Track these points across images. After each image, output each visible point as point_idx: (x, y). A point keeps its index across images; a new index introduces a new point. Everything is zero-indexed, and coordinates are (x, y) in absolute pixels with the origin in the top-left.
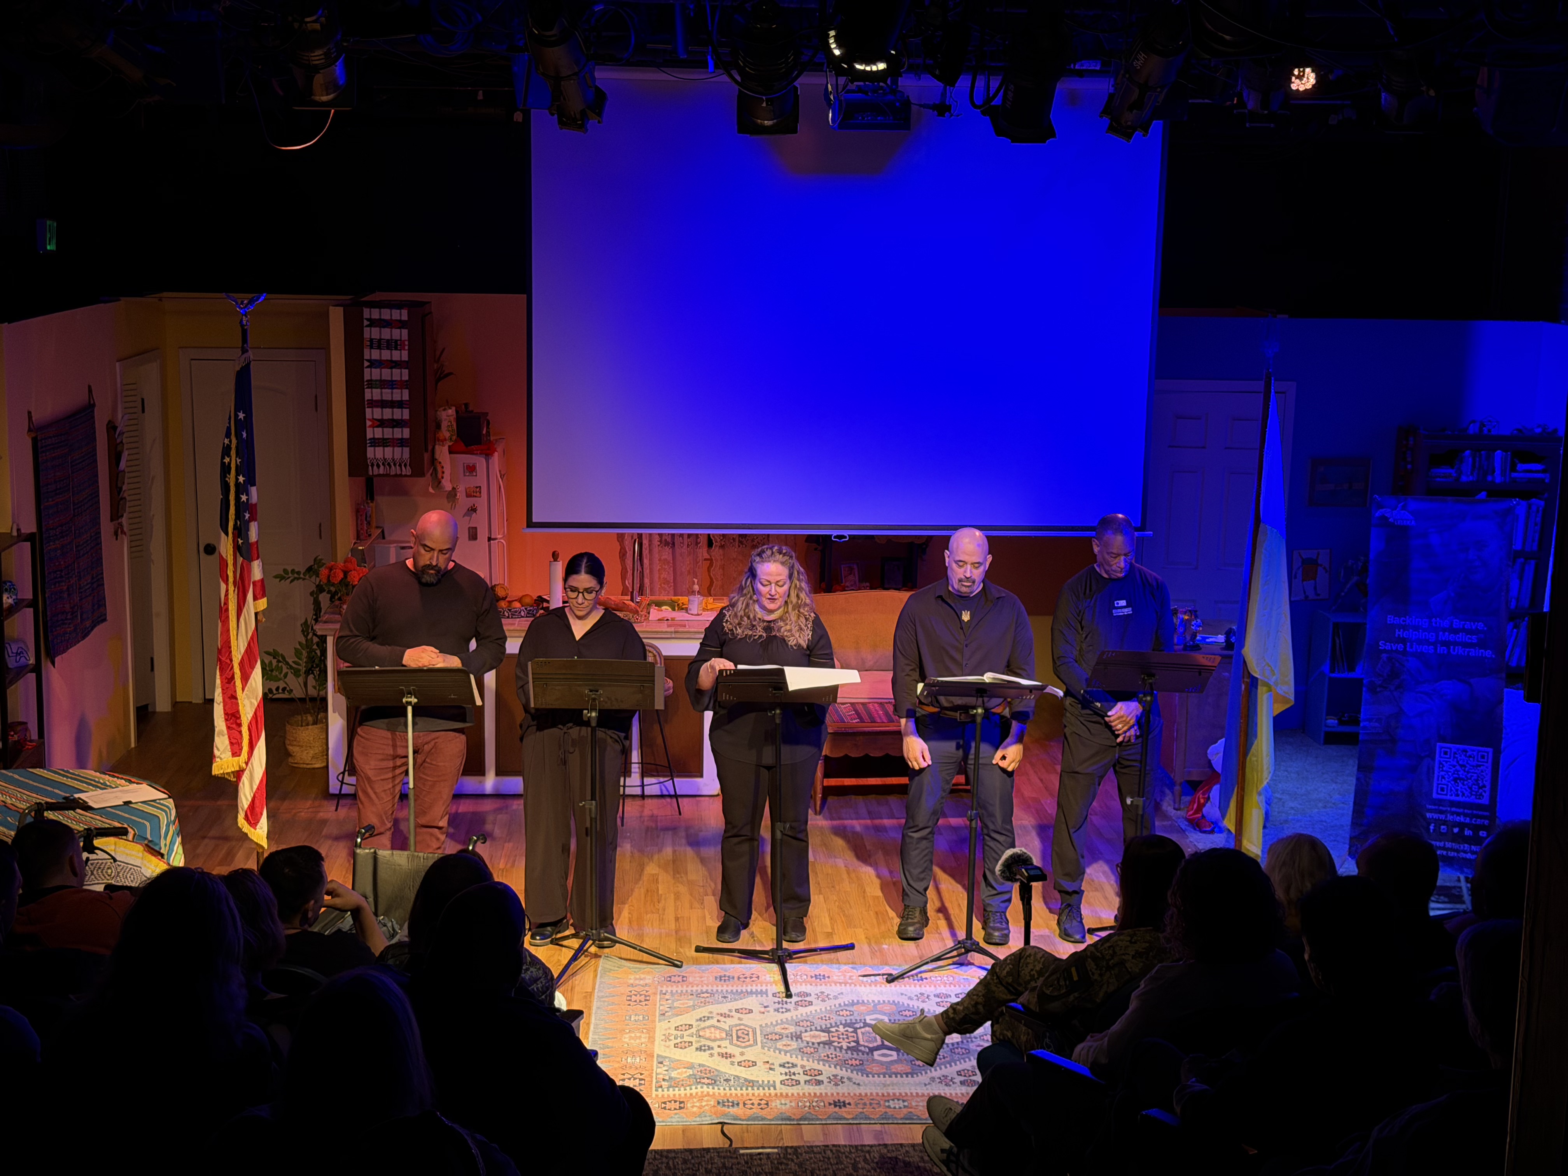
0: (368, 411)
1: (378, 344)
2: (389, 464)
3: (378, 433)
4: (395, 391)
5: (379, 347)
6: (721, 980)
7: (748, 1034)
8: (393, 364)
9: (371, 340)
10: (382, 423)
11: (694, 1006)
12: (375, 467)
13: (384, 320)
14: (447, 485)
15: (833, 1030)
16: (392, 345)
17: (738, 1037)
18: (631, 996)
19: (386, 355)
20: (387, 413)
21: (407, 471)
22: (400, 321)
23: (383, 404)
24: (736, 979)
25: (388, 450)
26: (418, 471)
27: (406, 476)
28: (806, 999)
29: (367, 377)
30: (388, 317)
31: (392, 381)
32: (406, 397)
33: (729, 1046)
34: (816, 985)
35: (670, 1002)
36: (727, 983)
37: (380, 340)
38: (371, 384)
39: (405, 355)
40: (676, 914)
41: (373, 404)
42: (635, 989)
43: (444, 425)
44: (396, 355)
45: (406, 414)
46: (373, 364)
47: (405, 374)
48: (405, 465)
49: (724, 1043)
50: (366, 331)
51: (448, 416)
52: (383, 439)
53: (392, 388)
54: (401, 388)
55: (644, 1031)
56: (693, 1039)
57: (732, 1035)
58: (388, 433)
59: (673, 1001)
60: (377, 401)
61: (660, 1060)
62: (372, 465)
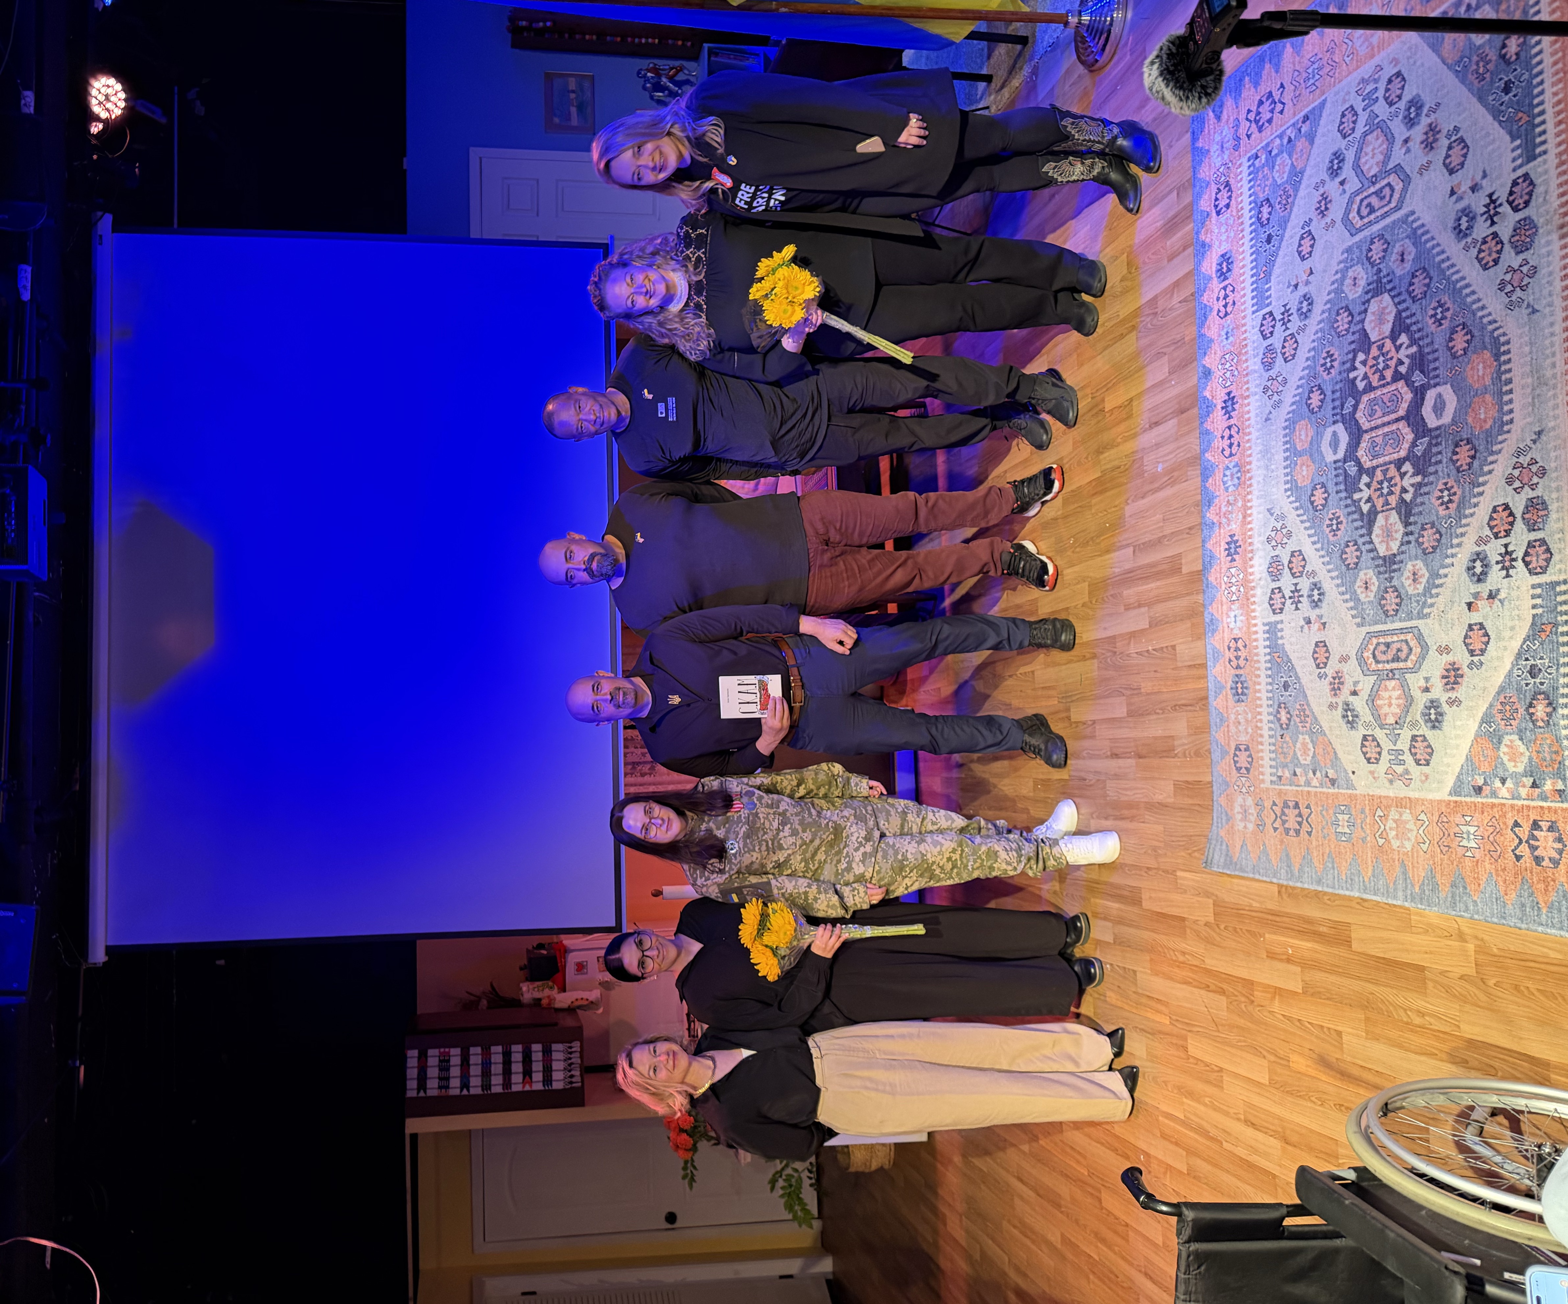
0: (516, 1088)
1: (444, 1079)
2: (570, 1065)
3: (538, 1077)
4: (493, 1061)
5: (448, 1079)
6: (1243, 694)
7: (1388, 645)
8: (465, 1064)
9: (440, 1087)
10: (527, 1073)
11: (1311, 733)
12: (574, 1080)
13: (419, 1074)
14: (594, 995)
15: (1365, 508)
16: (444, 1065)
17: (1396, 659)
18: (1287, 831)
19: (455, 1071)
20: (517, 1068)
21: (576, 1046)
22: (419, 1058)
23: (507, 1072)
24: (1239, 672)
25: (556, 1065)
26: (576, 1033)
27: (581, 1047)
28: (1286, 563)
29: (479, 1091)
30: (416, 1071)
31: (483, 1063)
32: (499, 1049)
33: (1423, 673)
34: (1252, 551)
35: (1298, 771)
36: (1249, 684)
37: (440, 1079)
38: (486, 1086)
39: (456, 1052)
40: (1107, 757)
41: (507, 1083)
42: (1269, 822)
43: (537, 995)
44: (455, 1060)
45: (517, 1048)
46: (465, 1085)
47: (476, 1050)
48: (571, 1047)
49: (1415, 681)
50: (430, 1093)
51: (529, 991)
52: (544, 1071)
53: (490, 1063)
54: (490, 1054)
55: (1379, 813)
56: (1406, 734)
57: (1391, 671)
58: (537, 1067)
59: (1297, 765)
60: (504, 1080)
61: (1467, 789)
62: (571, 1083)
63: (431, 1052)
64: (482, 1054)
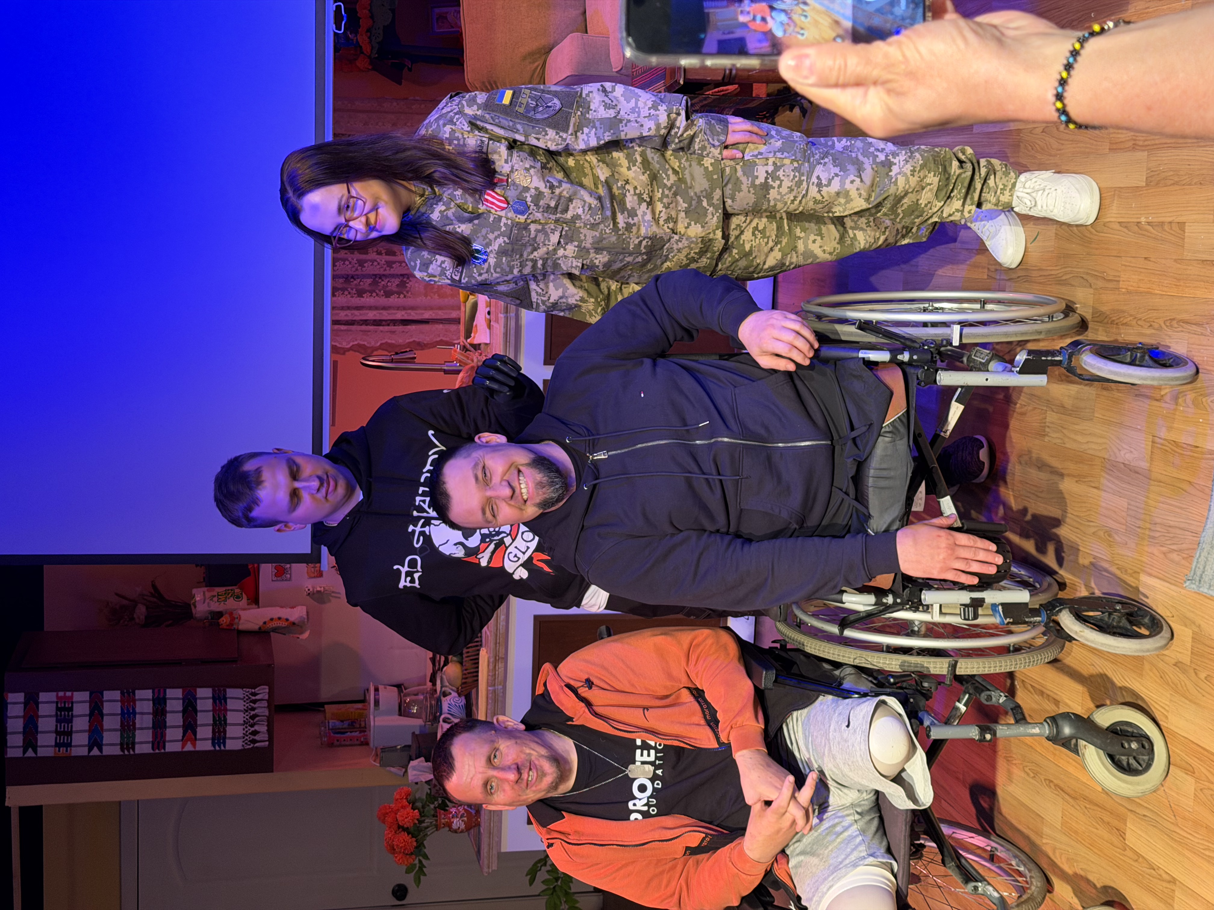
0: (171, 747)
1: (64, 735)
2: (253, 717)
3: (205, 732)
4: (138, 710)
5: (70, 733)
8: (96, 713)
9: (58, 745)
10: (189, 728)
12: (257, 738)
13: (25, 727)
14: (297, 614)
16: (64, 713)
19: (81, 724)
20: (174, 720)
21: (263, 692)
22: (26, 704)
23: (159, 726)
25: (231, 718)
29: (116, 751)
30: (20, 722)
31: (122, 714)
37: (57, 732)
38: (128, 743)
39: (81, 696)
41: (159, 740)
43: (216, 607)
44: (81, 709)
45: (175, 694)
46: (95, 741)
47: (111, 695)
48: (254, 694)
50: (42, 752)
51: (204, 600)
52: (214, 725)
53: (134, 713)
54: (134, 700)
60: (155, 735)
62: (254, 741)
63: (43, 696)
64: (122, 701)
